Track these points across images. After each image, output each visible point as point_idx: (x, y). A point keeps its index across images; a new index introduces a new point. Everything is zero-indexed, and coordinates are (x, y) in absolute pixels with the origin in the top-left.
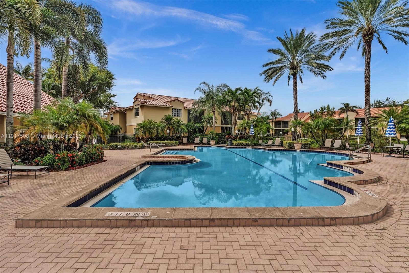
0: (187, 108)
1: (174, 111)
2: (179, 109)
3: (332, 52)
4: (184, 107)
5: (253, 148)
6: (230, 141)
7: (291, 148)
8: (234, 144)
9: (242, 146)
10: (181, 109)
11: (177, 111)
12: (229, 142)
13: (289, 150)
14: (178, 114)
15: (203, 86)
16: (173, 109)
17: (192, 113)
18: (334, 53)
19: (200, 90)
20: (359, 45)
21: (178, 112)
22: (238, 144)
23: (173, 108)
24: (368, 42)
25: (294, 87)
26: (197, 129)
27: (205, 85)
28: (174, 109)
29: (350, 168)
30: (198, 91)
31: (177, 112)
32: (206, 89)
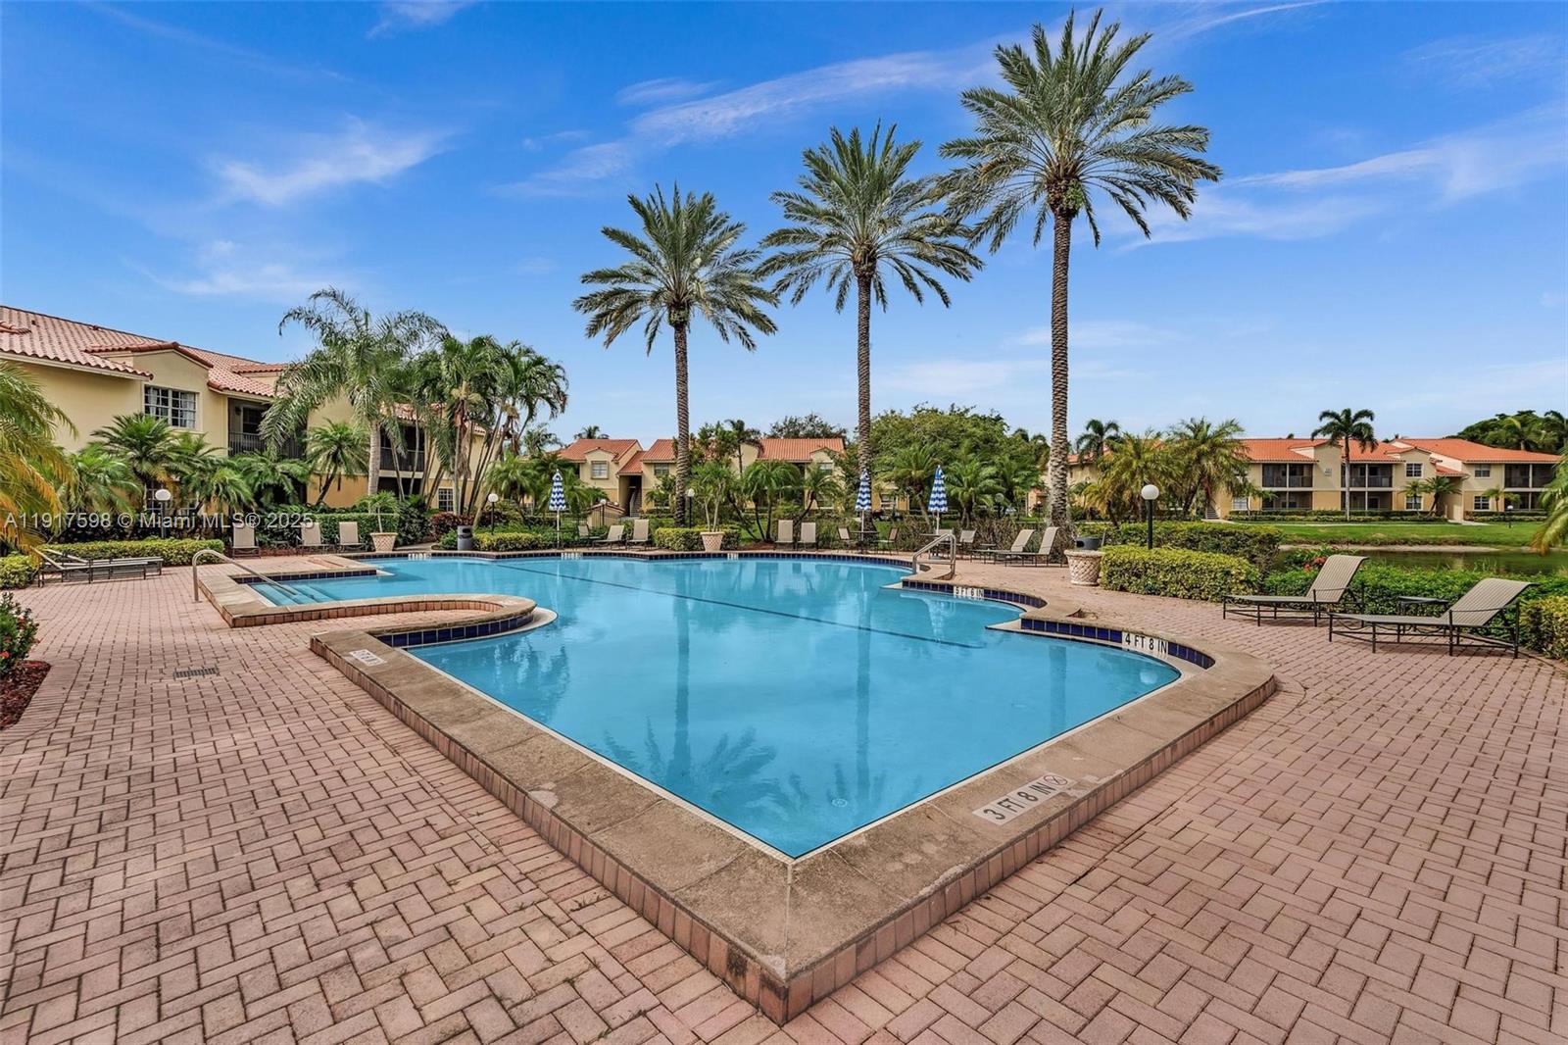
0: (226, 392)
1: (153, 396)
2: (184, 393)
3: (781, 282)
4: (209, 384)
5: (585, 554)
6: (464, 531)
7: (690, 549)
8: (486, 543)
9: (517, 549)
10: (194, 394)
11: (170, 398)
12: (462, 537)
13: (688, 556)
14: (175, 413)
15: (323, 307)
16: (147, 389)
17: (269, 414)
18: (783, 286)
19: (309, 320)
20: (834, 278)
21: (175, 403)
22: (501, 541)
23: (150, 383)
24: (864, 276)
25: (678, 362)
26: (289, 488)
27: (334, 304)
28: (156, 389)
29: (975, 590)
30: (296, 326)
31: (173, 402)
32: (343, 323)
